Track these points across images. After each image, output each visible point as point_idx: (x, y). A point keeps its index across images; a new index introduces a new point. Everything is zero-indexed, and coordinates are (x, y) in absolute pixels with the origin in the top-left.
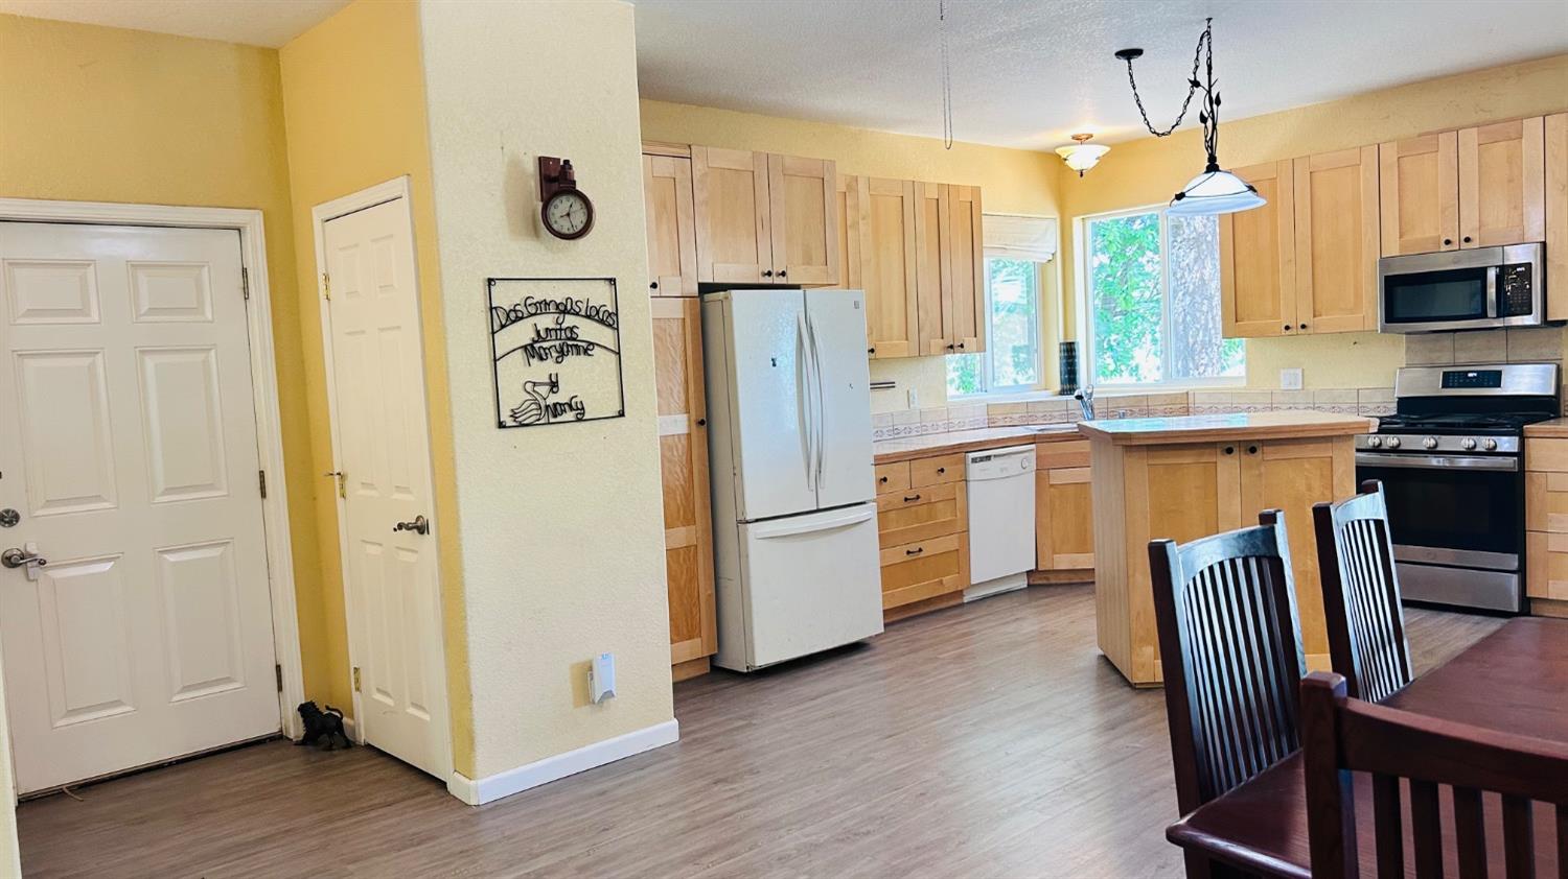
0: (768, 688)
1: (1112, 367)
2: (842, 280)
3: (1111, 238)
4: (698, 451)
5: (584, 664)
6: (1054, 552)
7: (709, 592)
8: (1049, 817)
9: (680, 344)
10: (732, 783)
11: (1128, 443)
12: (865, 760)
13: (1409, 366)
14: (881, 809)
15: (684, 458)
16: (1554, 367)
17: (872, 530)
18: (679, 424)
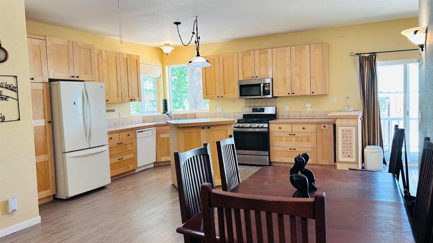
0: (73, 203)
1: (178, 106)
2: (97, 79)
3: (177, 72)
4: (49, 130)
5: (5, 201)
6: (161, 157)
7: (53, 175)
8: (156, 230)
9: (42, 98)
10: (58, 233)
11: (178, 126)
12: (102, 221)
13: (245, 107)
14: (107, 235)
15: (44, 133)
16: (275, 107)
17: (107, 153)
18: (42, 123)
